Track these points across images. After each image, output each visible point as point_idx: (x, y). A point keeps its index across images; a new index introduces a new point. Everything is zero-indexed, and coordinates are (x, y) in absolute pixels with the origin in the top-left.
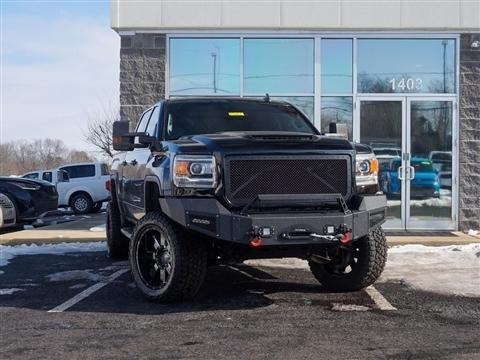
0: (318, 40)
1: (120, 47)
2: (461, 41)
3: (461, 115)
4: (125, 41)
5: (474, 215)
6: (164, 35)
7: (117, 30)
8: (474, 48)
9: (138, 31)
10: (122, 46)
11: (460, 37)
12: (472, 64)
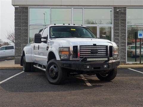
0: (72, 9)
3: (114, 31)
6: (28, 7)
7: (14, 5)
8: (117, 11)
9: (20, 6)
10: (15, 10)
11: (114, 8)
12: (117, 16)
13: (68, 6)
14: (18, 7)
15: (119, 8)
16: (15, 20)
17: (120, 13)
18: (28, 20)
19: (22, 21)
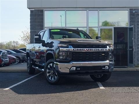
6: (43, 10)
9: (35, 9)
10: (31, 13)
11: (130, 10)
12: (133, 18)
13: (83, 9)
14: (34, 9)
15: (135, 10)
16: (30, 23)
17: (137, 14)
18: (43, 23)
19: (37, 24)
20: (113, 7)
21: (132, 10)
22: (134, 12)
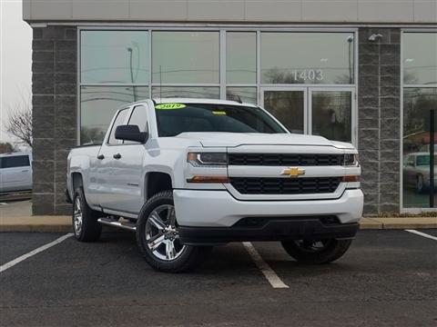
0: (223, 33)
1: (32, 39)
2: (359, 35)
3: (359, 106)
4: (37, 32)
5: (372, 200)
6: (76, 27)
7: (29, 22)
8: (372, 41)
9: (50, 24)
11: (359, 31)
12: (370, 56)
14: (44, 25)
15: (375, 30)
16: (33, 70)
17: (381, 45)
18: (76, 71)
19: (55, 73)
20: (305, 20)
21: (368, 31)
22: (372, 38)
